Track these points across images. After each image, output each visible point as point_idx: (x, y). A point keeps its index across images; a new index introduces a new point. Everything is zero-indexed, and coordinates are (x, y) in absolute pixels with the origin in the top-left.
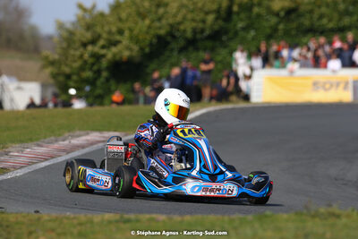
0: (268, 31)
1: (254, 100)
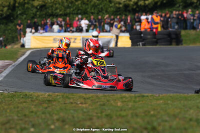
0: (32, 15)
1: (26, 47)
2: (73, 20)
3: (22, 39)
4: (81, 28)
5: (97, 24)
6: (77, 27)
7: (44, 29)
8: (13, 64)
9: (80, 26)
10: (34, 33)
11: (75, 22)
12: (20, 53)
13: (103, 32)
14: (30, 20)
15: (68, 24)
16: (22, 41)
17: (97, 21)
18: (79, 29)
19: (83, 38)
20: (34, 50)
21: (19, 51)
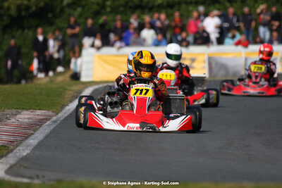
1: (84, 79)
2: (188, 17)
3: (73, 60)
4: (205, 35)
5: (242, 25)
6: (197, 33)
7: (121, 39)
8: (54, 118)
9: (204, 31)
10: (98, 48)
11: (191, 21)
12: (69, 94)
13: (255, 43)
14: (93, 18)
15: (176, 26)
16: (72, 66)
17: (241, 18)
18: (202, 37)
19: (210, 59)
20: (101, 86)
21: (65, 89)
